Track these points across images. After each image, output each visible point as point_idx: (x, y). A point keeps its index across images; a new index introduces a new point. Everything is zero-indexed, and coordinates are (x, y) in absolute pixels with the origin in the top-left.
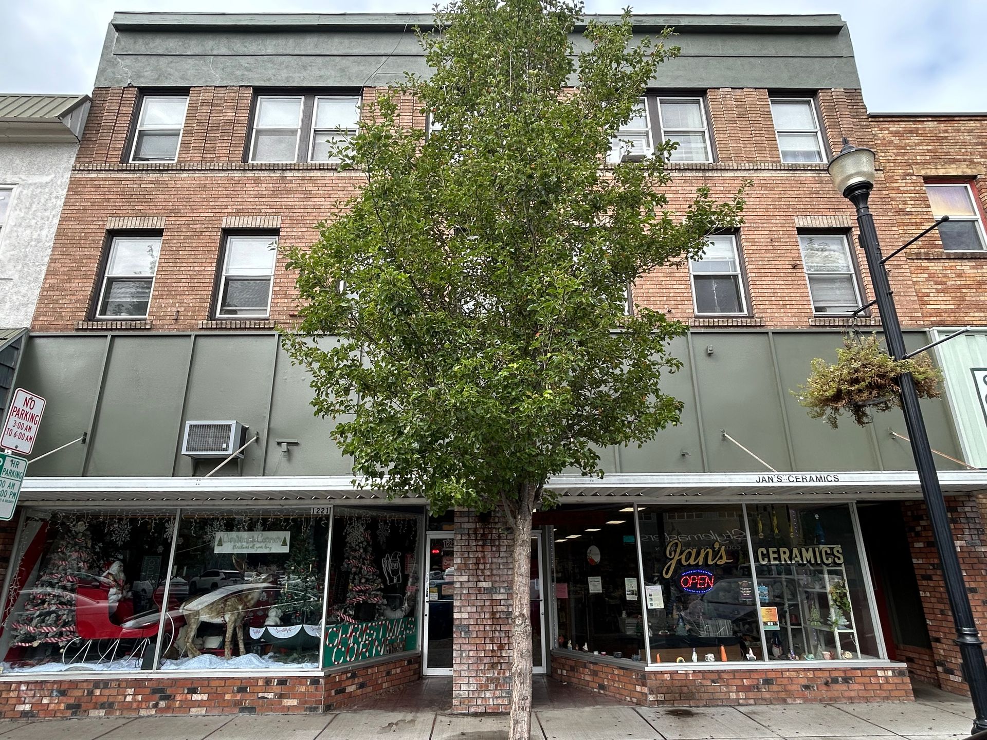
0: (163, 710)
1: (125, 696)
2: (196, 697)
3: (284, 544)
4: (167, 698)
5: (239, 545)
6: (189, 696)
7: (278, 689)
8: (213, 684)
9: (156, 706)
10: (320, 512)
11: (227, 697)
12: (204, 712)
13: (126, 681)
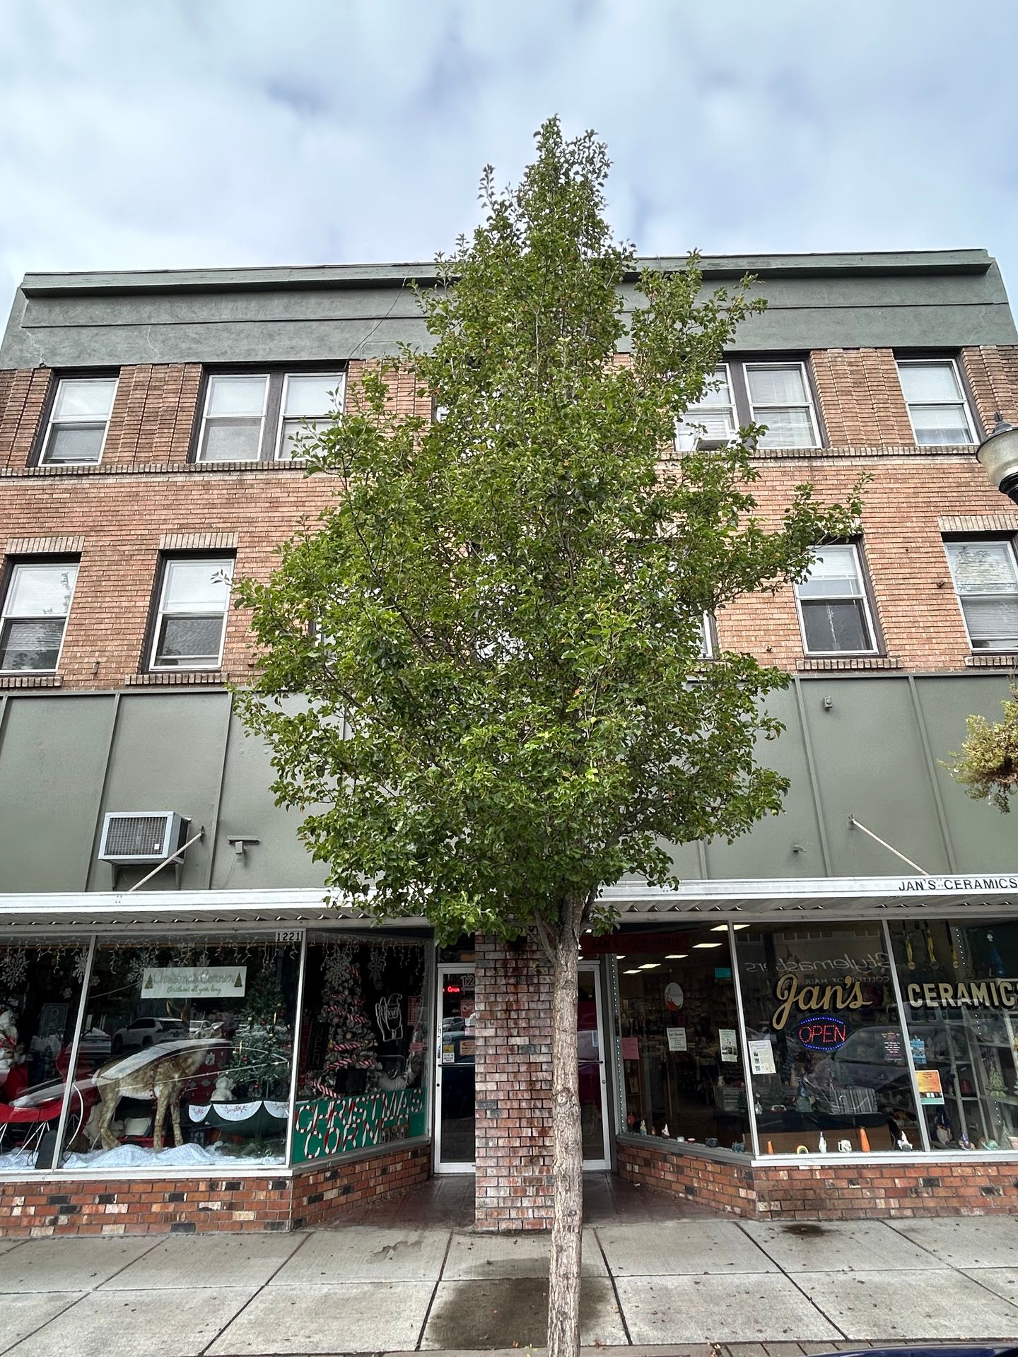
0: (64, 1229)
1: (12, 1208)
2: (111, 1209)
3: (238, 985)
4: (70, 1210)
5: (176, 986)
6: (101, 1208)
7: (227, 1196)
8: (135, 1188)
9: (54, 1222)
10: (288, 938)
11: (156, 1208)
12: (121, 1232)
13: (14, 1185)
